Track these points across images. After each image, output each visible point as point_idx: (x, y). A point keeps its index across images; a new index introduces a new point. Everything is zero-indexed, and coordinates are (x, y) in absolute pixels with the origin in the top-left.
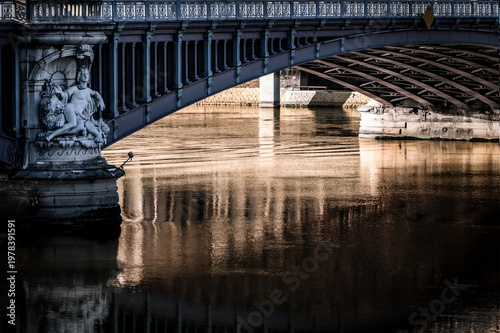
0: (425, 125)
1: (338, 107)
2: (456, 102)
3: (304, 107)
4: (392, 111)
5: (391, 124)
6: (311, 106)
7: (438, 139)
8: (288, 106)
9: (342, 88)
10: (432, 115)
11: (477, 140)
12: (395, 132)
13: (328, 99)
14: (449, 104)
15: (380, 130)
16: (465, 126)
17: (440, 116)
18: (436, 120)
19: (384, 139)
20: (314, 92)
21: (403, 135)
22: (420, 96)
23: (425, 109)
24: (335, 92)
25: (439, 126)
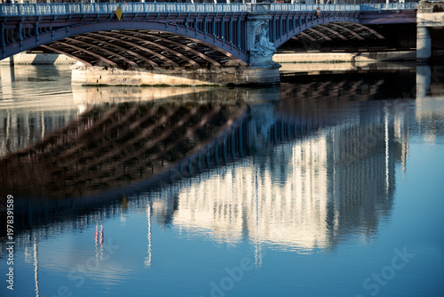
0: (113, 77)
1: (51, 64)
2: (131, 63)
3: (29, 64)
4: (92, 68)
5: (92, 77)
6: (33, 64)
7: (121, 86)
8: (19, 64)
9: (53, 52)
10: (117, 70)
11: (144, 86)
12: (94, 82)
13: (45, 59)
14: (127, 64)
15: (84, 80)
16: (137, 77)
17: (122, 71)
18: (119, 74)
19: (87, 86)
20: (35, 55)
21: (99, 83)
22: (109, 59)
23: (111, 67)
24: (49, 55)
25: (122, 77)
